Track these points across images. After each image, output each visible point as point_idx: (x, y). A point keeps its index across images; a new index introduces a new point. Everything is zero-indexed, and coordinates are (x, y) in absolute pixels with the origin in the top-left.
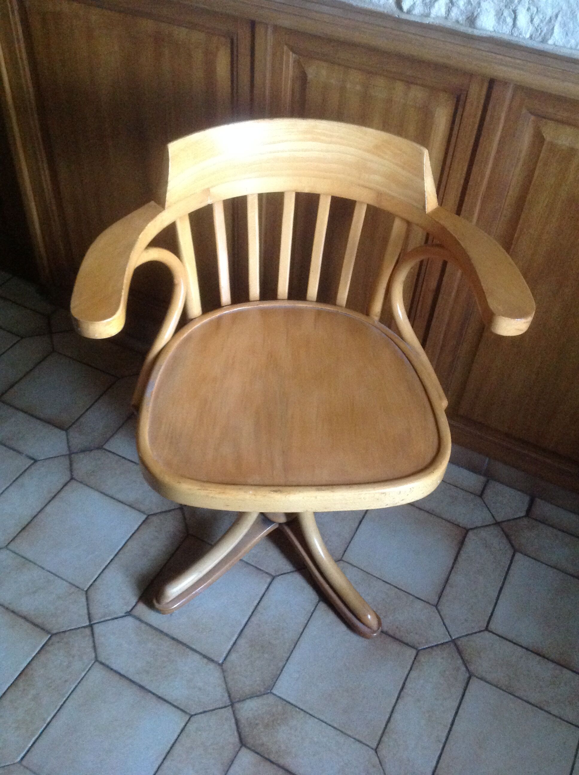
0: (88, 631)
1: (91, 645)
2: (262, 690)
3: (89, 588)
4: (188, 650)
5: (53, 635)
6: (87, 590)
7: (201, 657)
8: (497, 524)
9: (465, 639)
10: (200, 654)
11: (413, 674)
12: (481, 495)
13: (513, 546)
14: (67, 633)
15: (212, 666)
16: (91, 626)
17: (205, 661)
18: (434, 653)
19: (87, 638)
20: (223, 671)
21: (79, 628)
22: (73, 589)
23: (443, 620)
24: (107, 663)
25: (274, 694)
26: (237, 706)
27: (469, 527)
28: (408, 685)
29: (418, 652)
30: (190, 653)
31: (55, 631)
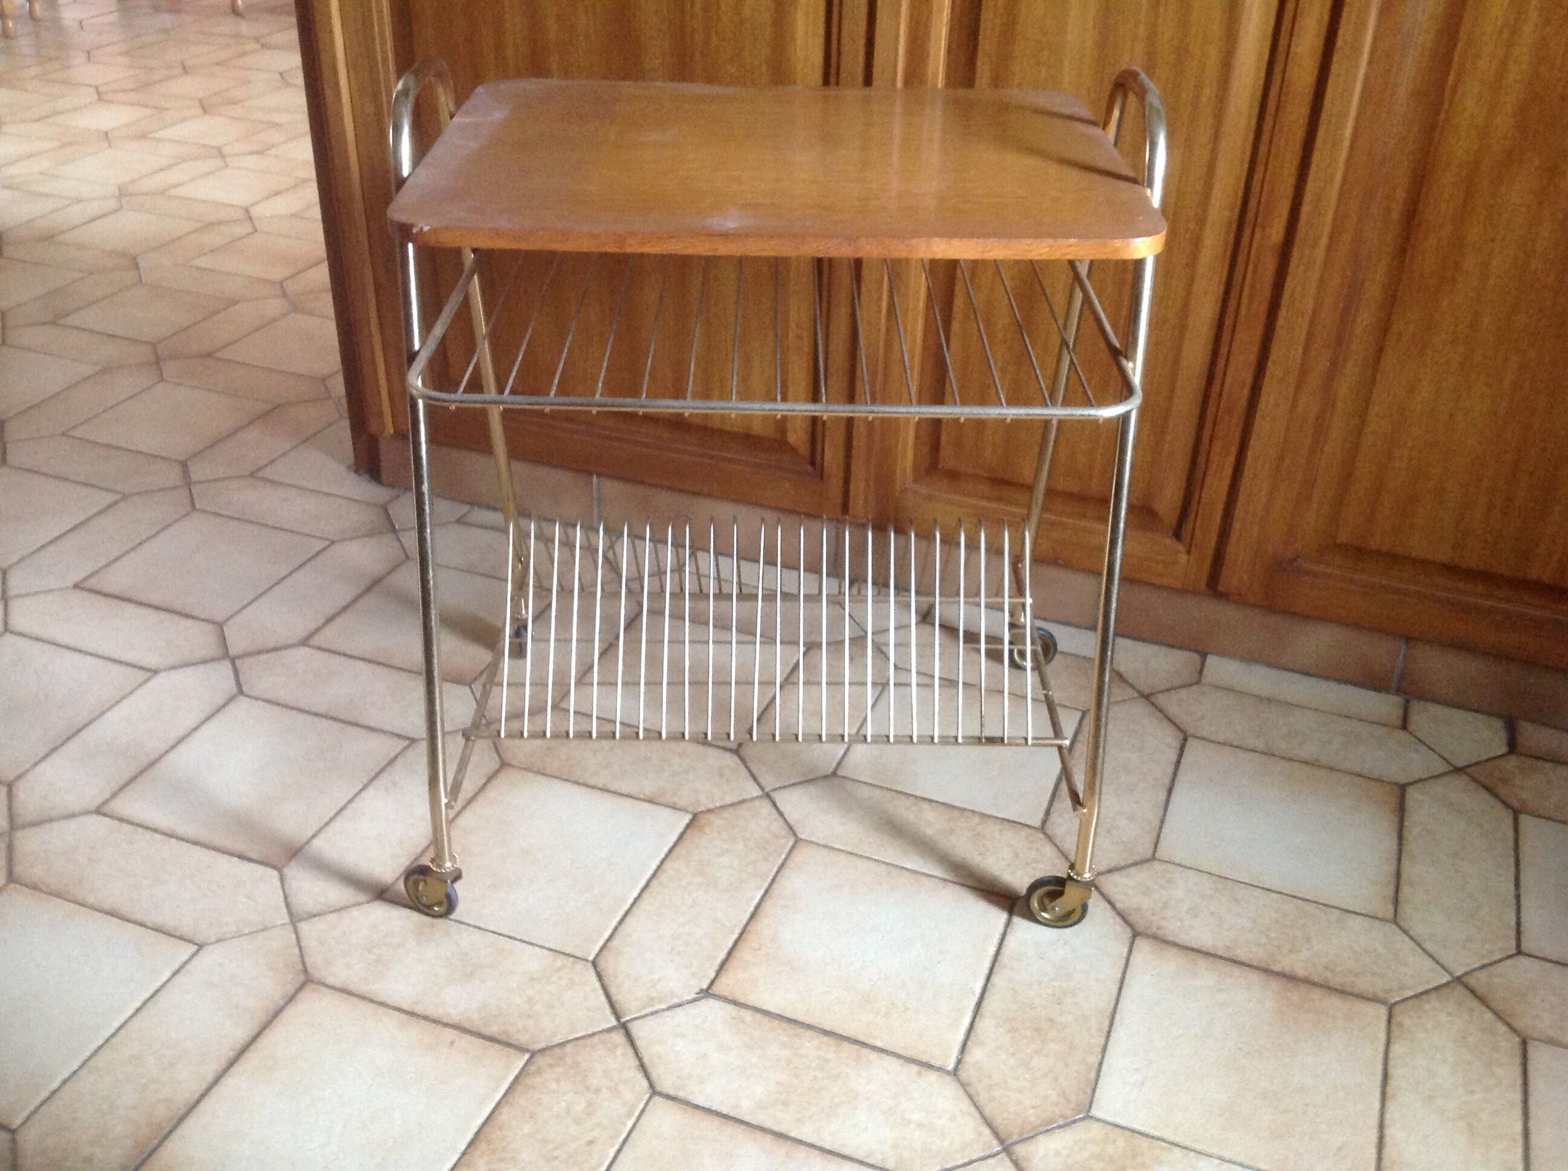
0: (618, 1037)
1: (633, 1062)
2: (1069, 1112)
3: (598, 955)
4: (865, 1051)
5: (533, 1054)
6: (595, 958)
7: (902, 1061)
8: (1458, 770)
9: (1483, 975)
10: (898, 1056)
11: (1397, 1049)
12: (1404, 726)
13: (1506, 805)
14: (569, 1048)
15: (932, 1077)
16: (624, 1027)
17: (915, 1068)
18: (1427, 1006)
19: (619, 1051)
20: (964, 1086)
21: (594, 1034)
22: (560, 961)
23: (1419, 945)
24: (681, 1094)
25: (1098, 1120)
26: (1020, 1150)
27: (1402, 779)
28: (1395, 1072)
29: (1391, 1008)
30: (873, 1056)
31: (538, 1046)
